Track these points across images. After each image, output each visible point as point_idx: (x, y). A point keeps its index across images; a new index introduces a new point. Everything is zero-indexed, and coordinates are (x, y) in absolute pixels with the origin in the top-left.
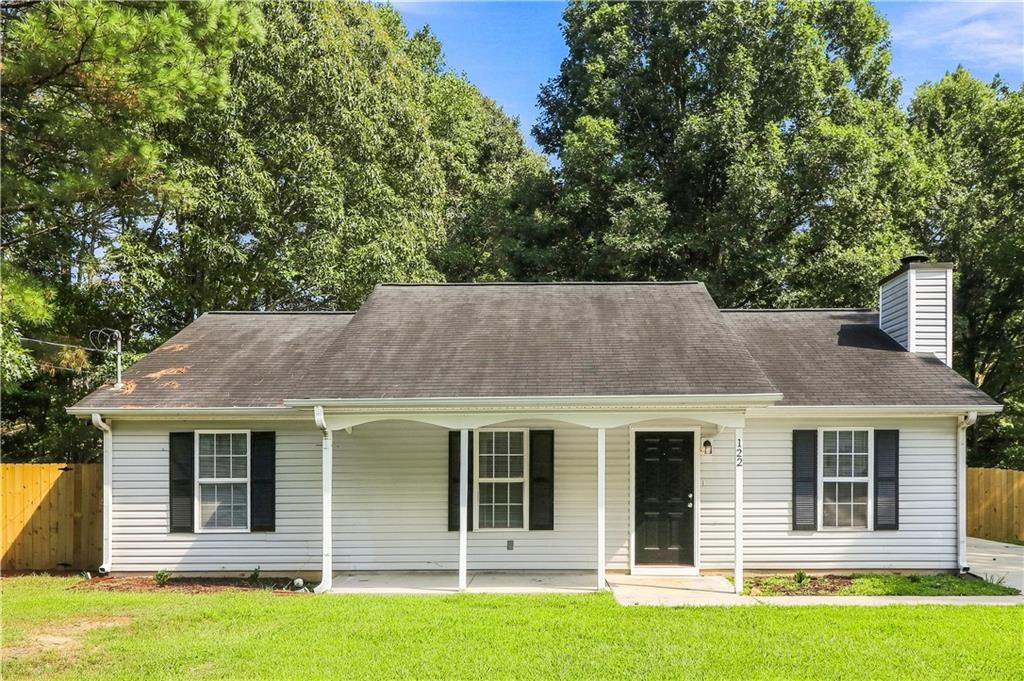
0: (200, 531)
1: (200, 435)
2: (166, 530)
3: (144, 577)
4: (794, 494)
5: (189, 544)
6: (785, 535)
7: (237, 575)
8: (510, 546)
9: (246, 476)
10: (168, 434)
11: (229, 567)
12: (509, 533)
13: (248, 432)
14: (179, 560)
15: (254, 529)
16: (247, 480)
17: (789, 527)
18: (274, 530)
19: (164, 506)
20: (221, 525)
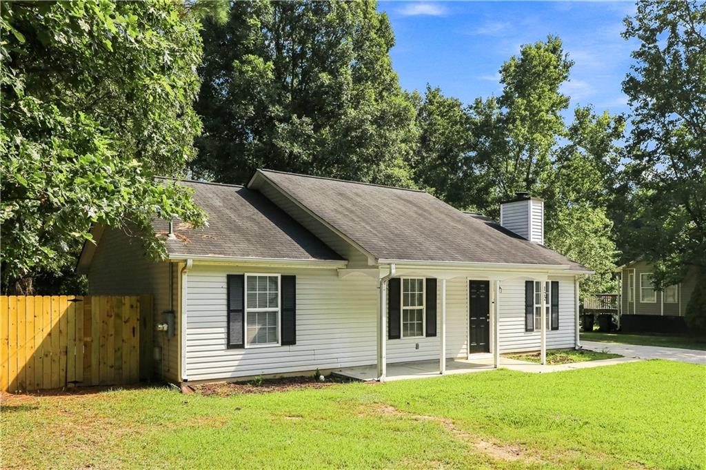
0: (248, 347)
1: (248, 277)
2: (224, 347)
3: (208, 384)
4: (526, 314)
5: (240, 357)
6: (522, 334)
7: (271, 377)
8: (417, 347)
9: (277, 307)
10: (225, 275)
11: (266, 372)
12: (417, 339)
13: (279, 276)
14: (233, 369)
15: (283, 344)
16: (279, 309)
17: (524, 330)
18: (295, 344)
19: (223, 329)
20: (260, 342)
